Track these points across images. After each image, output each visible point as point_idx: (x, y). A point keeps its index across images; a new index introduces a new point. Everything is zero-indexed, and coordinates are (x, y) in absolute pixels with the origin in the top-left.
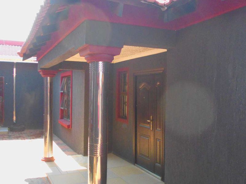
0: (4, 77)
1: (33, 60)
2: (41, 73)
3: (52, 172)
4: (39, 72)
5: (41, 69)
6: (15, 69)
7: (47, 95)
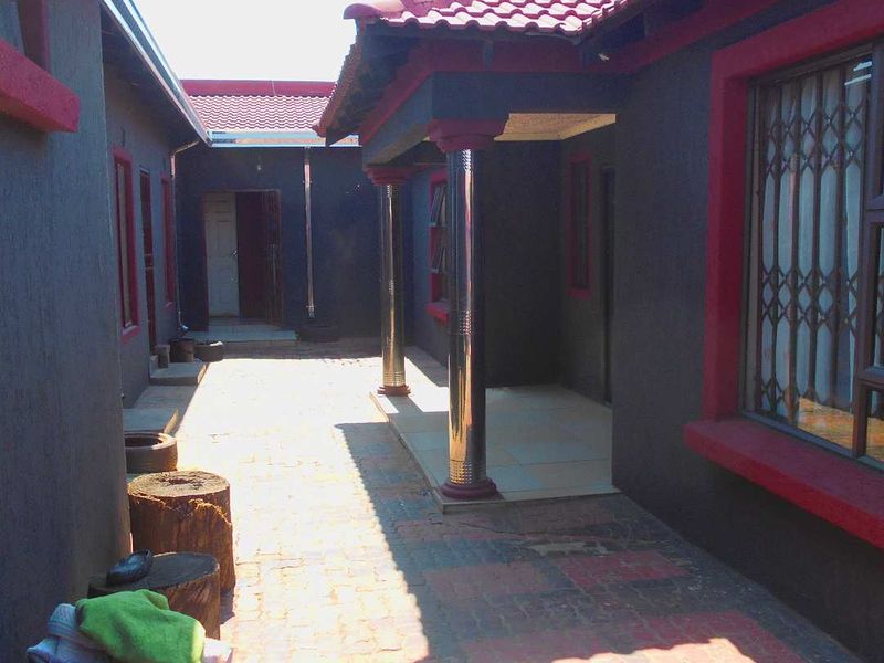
0: (278, 191)
1: (351, 141)
2: (370, 176)
3: (397, 412)
4: (366, 174)
5: (370, 165)
6: (307, 168)
7: (386, 238)
